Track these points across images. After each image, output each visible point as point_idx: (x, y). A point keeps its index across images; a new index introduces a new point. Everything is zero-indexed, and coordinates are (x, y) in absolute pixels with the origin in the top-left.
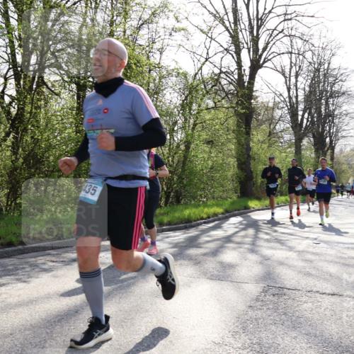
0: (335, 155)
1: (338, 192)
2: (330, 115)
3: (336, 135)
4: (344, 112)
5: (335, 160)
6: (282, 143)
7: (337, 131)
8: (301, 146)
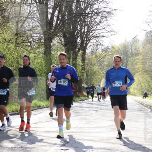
0: (86, 56)
1: (88, 93)
2: (82, 14)
3: (87, 35)
4: (96, 11)
5: (86, 61)
6: (30, 42)
7: (89, 31)
8: (51, 47)
